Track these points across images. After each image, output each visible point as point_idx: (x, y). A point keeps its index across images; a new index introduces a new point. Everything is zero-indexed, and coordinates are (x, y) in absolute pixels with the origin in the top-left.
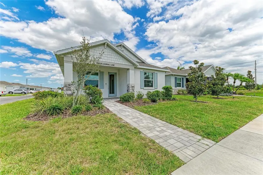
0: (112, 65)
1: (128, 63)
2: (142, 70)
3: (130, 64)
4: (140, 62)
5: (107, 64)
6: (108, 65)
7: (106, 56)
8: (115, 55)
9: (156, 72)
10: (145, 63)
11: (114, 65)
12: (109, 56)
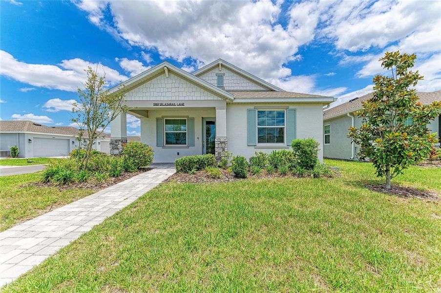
0: (180, 105)
1: (211, 97)
2: (252, 107)
3: (216, 98)
4: (262, 89)
5: (170, 105)
6: (173, 105)
7: (169, 90)
8: (184, 86)
9: (291, 107)
10: (275, 91)
11: (183, 105)
12: (173, 90)
